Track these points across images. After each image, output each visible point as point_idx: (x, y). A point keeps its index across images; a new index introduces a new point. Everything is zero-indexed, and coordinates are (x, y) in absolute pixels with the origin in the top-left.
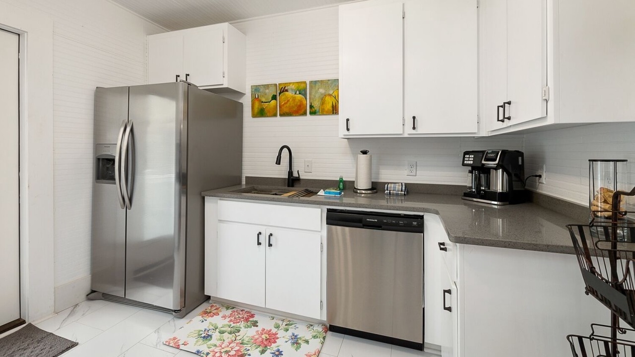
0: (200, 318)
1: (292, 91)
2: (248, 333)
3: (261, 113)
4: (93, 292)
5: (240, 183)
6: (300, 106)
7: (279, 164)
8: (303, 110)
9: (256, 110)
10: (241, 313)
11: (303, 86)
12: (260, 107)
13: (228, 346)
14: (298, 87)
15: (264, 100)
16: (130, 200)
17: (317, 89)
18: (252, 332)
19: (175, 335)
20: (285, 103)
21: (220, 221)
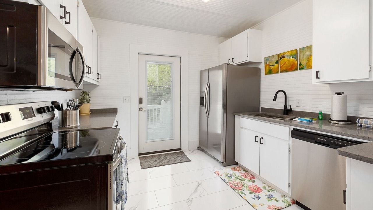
0: (231, 169)
1: (288, 57)
2: (248, 183)
3: (270, 72)
4: (199, 147)
5: (259, 111)
6: (293, 65)
7: (275, 101)
8: (295, 68)
9: (267, 71)
10: (249, 175)
11: (295, 52)
12: (269, 69)
13: (237, 184)
14: (291, 54)
15: (271, 64)
16: (209, 114)
17: (304, 53)
18: (251, 184)
19: (219, 171)
20: (283, 65)
21: (241, 127)
